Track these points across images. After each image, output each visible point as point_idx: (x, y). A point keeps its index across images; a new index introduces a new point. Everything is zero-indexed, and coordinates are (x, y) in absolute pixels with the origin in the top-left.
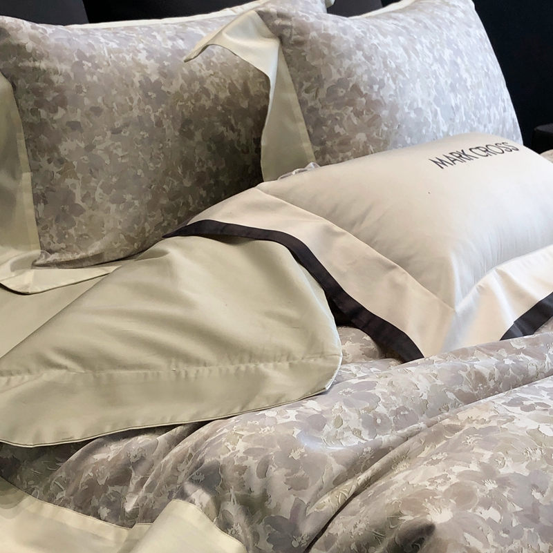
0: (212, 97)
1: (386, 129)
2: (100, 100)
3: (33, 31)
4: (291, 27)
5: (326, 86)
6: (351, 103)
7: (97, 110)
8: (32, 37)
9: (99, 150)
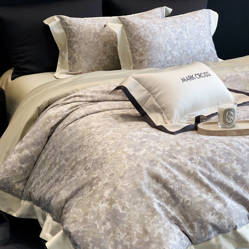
0: (114, 37)
1: (148, 48)
2: (82, 36)
3: (70, 19)
4: (125, 21)
5: (133, 36)
6: (139, 41)
7: (82, 38)
8: (69, 21)
9: (81, 48)
